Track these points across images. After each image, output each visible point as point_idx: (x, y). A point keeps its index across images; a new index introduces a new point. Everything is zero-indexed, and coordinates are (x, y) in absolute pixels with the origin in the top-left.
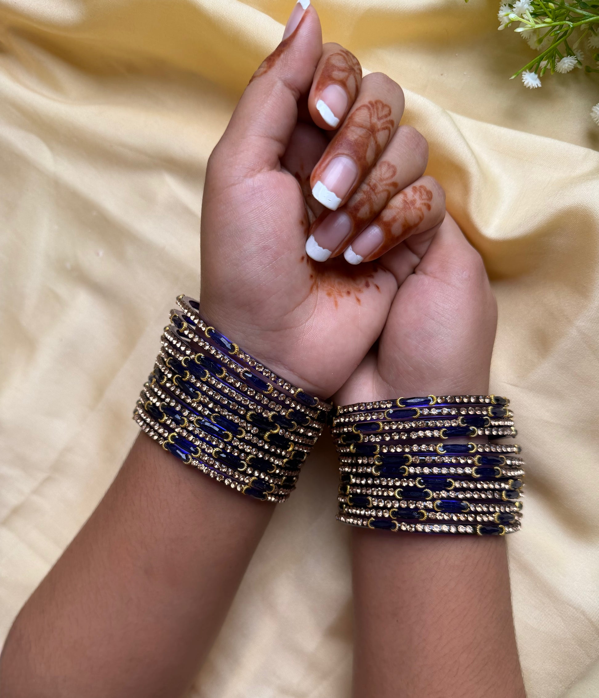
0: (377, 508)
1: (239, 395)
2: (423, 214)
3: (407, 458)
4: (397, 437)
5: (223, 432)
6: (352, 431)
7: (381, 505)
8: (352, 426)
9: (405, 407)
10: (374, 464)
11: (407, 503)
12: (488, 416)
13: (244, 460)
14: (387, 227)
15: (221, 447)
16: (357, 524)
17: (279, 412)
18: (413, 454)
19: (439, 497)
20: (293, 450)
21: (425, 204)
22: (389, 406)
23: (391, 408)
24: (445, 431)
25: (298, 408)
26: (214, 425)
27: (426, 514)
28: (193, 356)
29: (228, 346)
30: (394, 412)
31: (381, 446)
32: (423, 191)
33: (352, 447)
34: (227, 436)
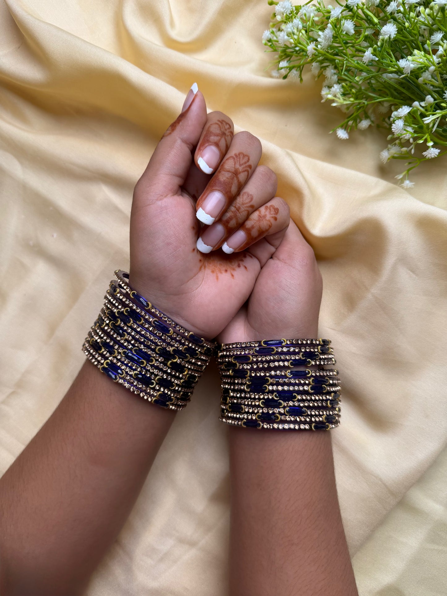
0: (248, 413)
1: (152, 336)
2: (271, 223)
3: (268, 379)
4: (261, 366)
5: (140, 360)
6: (232, 361)
7: (251, 411)
8: (232, 358)
9: (266, 346)
10: (246, 383)
11: (268, 409)
12: (318, 352)
13: (154, 380)
14: (248, 232)
15: (138, 370)
16: (234, 424)
17: (177, 347)
18: (271, 376)
19: (288, 405)
20: (188, 374)
21: (273, 217)
22: (256, 345)
23: (258, 347)
24: (291, 362)
25: (190, 345)
26: (134, 355)
27: (279, 417)
28: (123, 309)
29: (145, 304)
30: (260, 349)
31: (251, 372)
32: (272, 209)
33: (231, 372)
34: (143, 363)
